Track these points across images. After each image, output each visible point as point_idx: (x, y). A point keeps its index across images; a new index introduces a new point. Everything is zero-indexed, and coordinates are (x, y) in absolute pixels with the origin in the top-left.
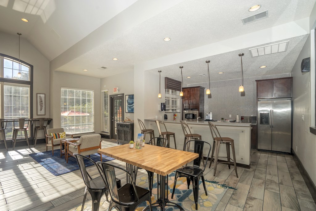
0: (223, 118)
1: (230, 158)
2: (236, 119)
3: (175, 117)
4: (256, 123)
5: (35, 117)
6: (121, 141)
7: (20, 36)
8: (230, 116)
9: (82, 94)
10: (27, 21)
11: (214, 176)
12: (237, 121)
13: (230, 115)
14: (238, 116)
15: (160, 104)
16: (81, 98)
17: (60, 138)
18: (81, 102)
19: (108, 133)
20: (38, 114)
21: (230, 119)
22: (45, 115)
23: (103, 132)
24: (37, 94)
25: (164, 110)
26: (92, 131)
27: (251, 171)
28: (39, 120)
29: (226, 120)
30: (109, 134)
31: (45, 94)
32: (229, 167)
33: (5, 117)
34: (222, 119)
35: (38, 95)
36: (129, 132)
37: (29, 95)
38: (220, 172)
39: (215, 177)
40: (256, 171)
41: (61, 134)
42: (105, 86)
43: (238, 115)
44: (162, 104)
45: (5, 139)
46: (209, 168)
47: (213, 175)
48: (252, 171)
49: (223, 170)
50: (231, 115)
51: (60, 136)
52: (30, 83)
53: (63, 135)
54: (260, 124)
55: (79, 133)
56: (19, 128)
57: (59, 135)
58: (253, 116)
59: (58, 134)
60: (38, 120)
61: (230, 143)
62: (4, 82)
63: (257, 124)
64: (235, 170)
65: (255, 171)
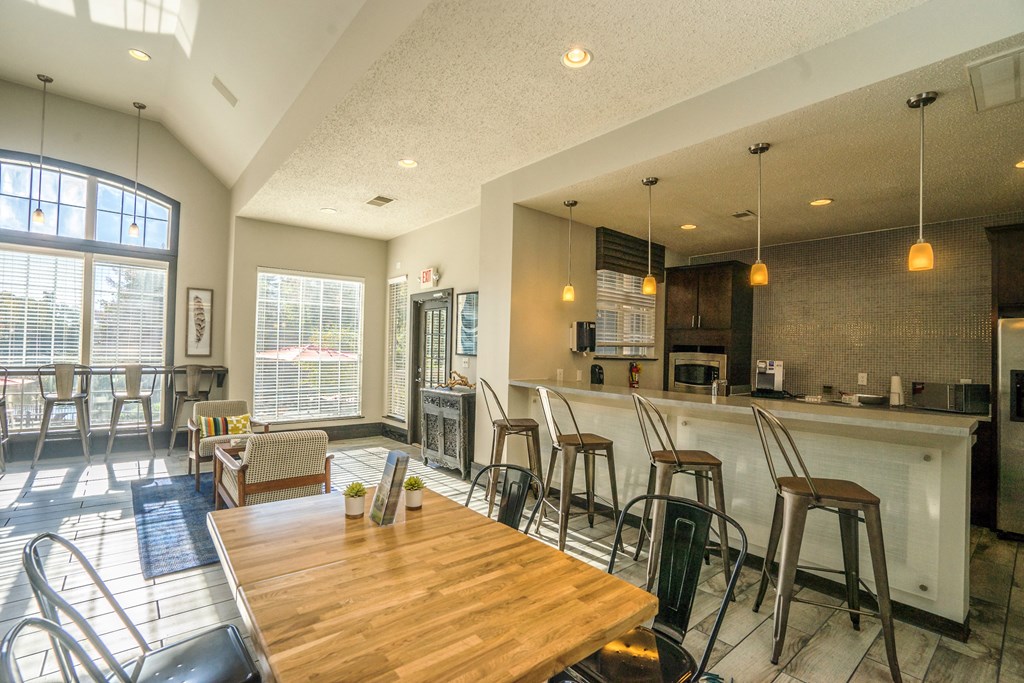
0: (830, 388)
1: (859, 580)
2: (889, 392)
3: (636, 377)
4: (987, 414)
5: (180, 361)
6: (433, 453)
7: (142, 110)
8: (862, 379)
9: (326, 292)
10: (147, 59)
11: (775, 662)
12: (895, 400)
13: (860, 375)
14: (896, 382)
15: (575, 324)
16: (321, 305)
17: (227, 433)
18: (321, 317)
19: (404, 422)
20: (189, 353)
21: (861, 389)
22: (210, 356)
23: (389, 417)
24: (188, 289)
25: (588, 349)
26: (355, 414)
27: (974, 655)
28: (185, 372)
29: (842, 393)
30: (405, 427)
31: (212, 291)
32: (855, 621)
33: (92, 358)
34: (828, 389)
35: (193, 294)
36: (457, 425)
37: (164, 294)
38: (805, 641)
39: (780, 671)
40: (1006, 659)
41: (233, 419)
42: (398, 265)
43: (897, 374)
44: (580, 325)
45: (89, 427)
46: (756, 610)
47: (770, 655)
48: (982, 659)
49: (823, 630)
50: (865, 375)
51: (230, 426)
52: (172, 257)
53: (240, 426)
54: (1012, 419)
55: (331, 415)
56: (125, 394)
57: (226, 422)
58: (969, 381)
59: (226, 420)
60: (182, 372)
61: (861, 514)
62: (93, 252)
63: (994, 418)
64: (883, 642)
65: (999, 663)
